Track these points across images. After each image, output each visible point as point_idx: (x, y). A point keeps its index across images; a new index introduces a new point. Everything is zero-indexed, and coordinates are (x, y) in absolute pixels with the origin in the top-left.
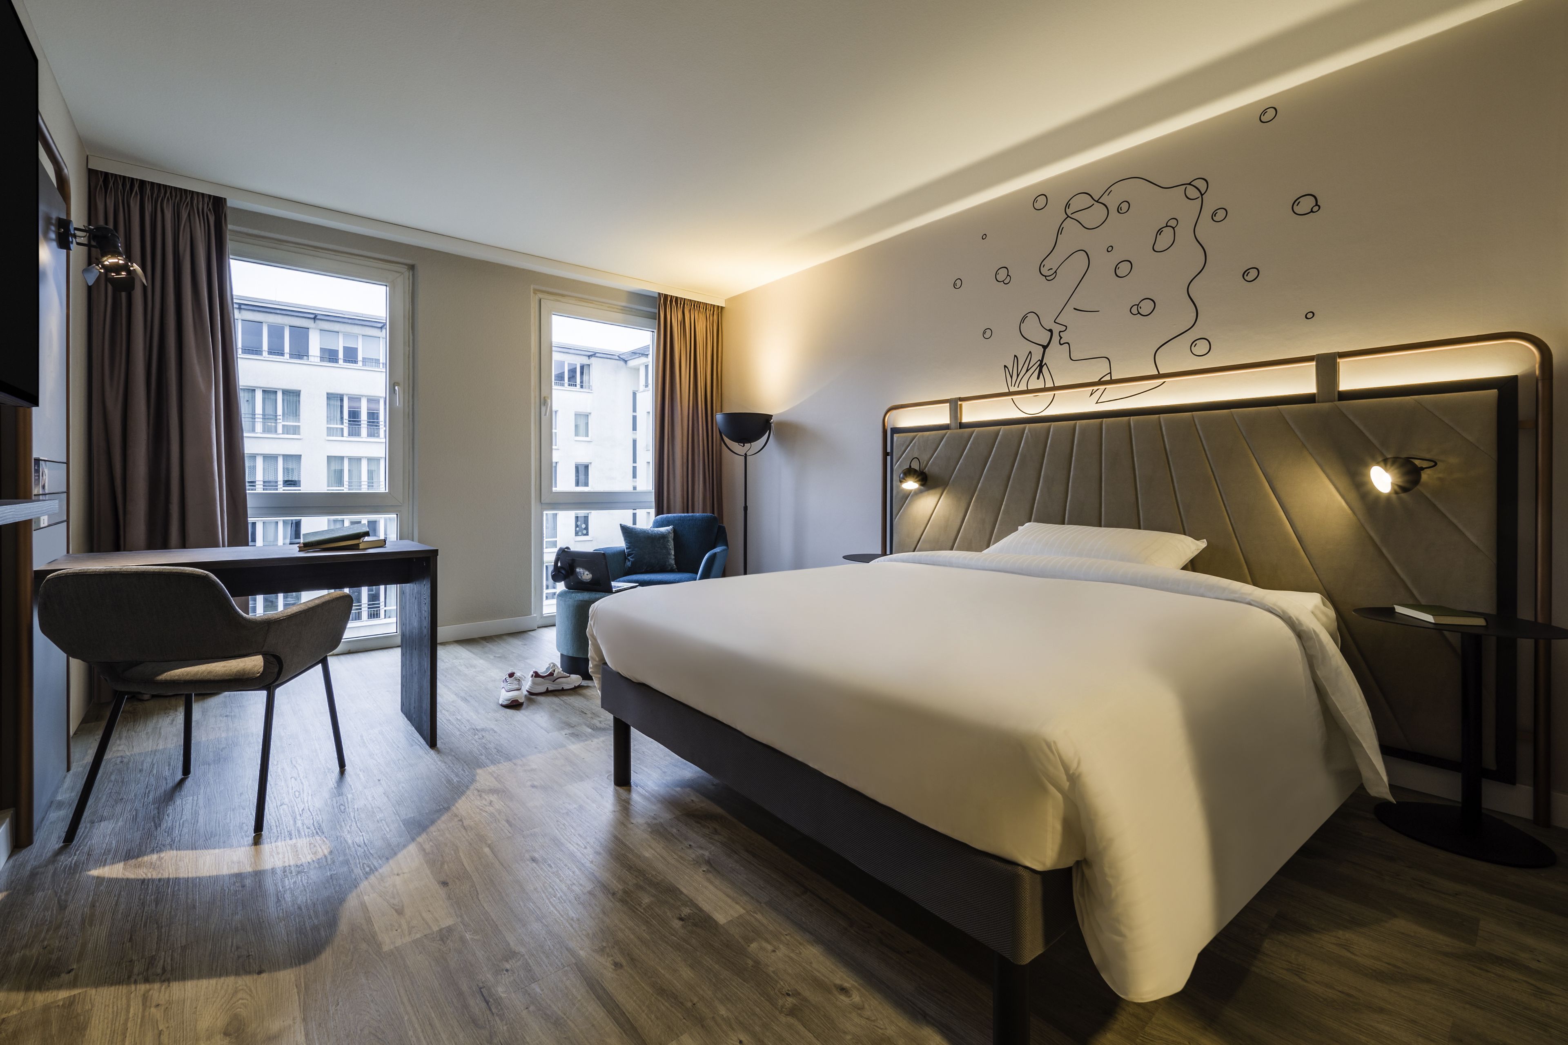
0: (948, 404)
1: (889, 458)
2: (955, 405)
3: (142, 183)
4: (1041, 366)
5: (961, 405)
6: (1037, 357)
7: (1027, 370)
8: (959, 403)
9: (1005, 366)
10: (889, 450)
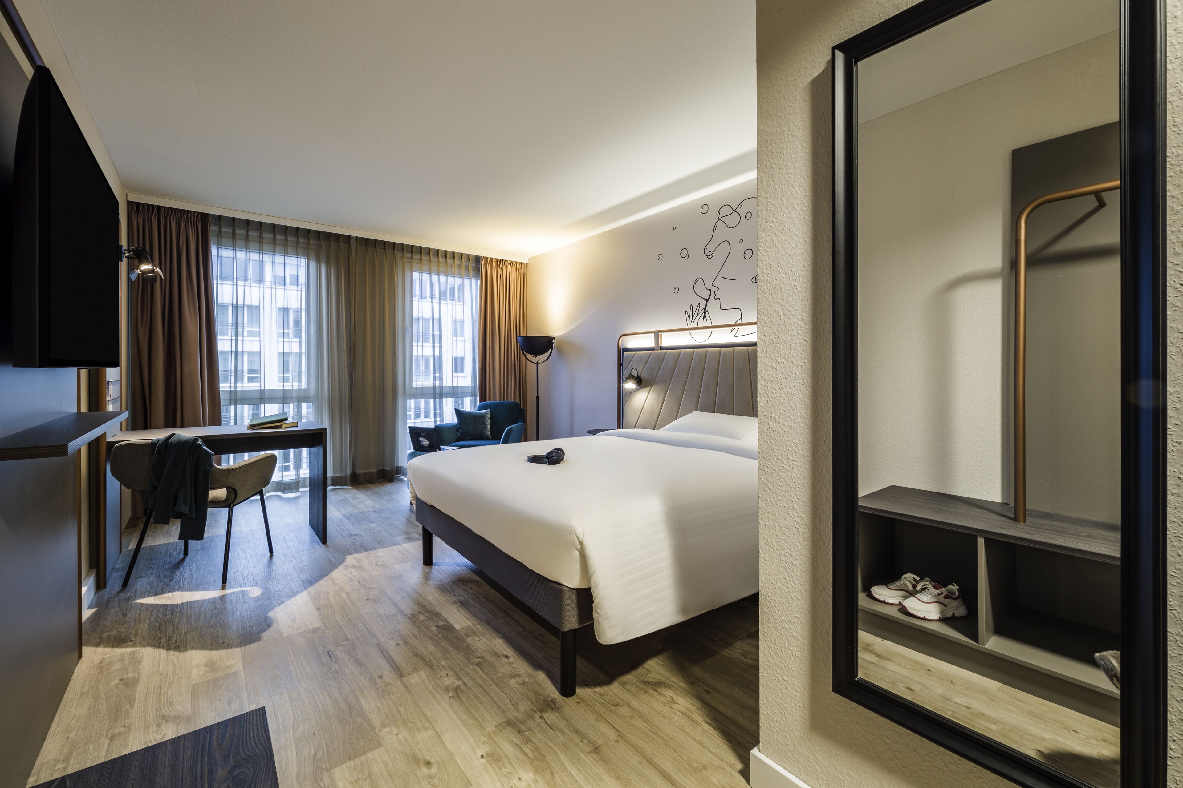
0: (653, 334)
1: (621, 366)
2: (657, 334)
3: (159, 207)
4: (705, 312)
5: (661, 335)
6: (702, 306)
7: (698, 315)
8: (660, 333)
9: (686, 311)
10: (621, 362)
